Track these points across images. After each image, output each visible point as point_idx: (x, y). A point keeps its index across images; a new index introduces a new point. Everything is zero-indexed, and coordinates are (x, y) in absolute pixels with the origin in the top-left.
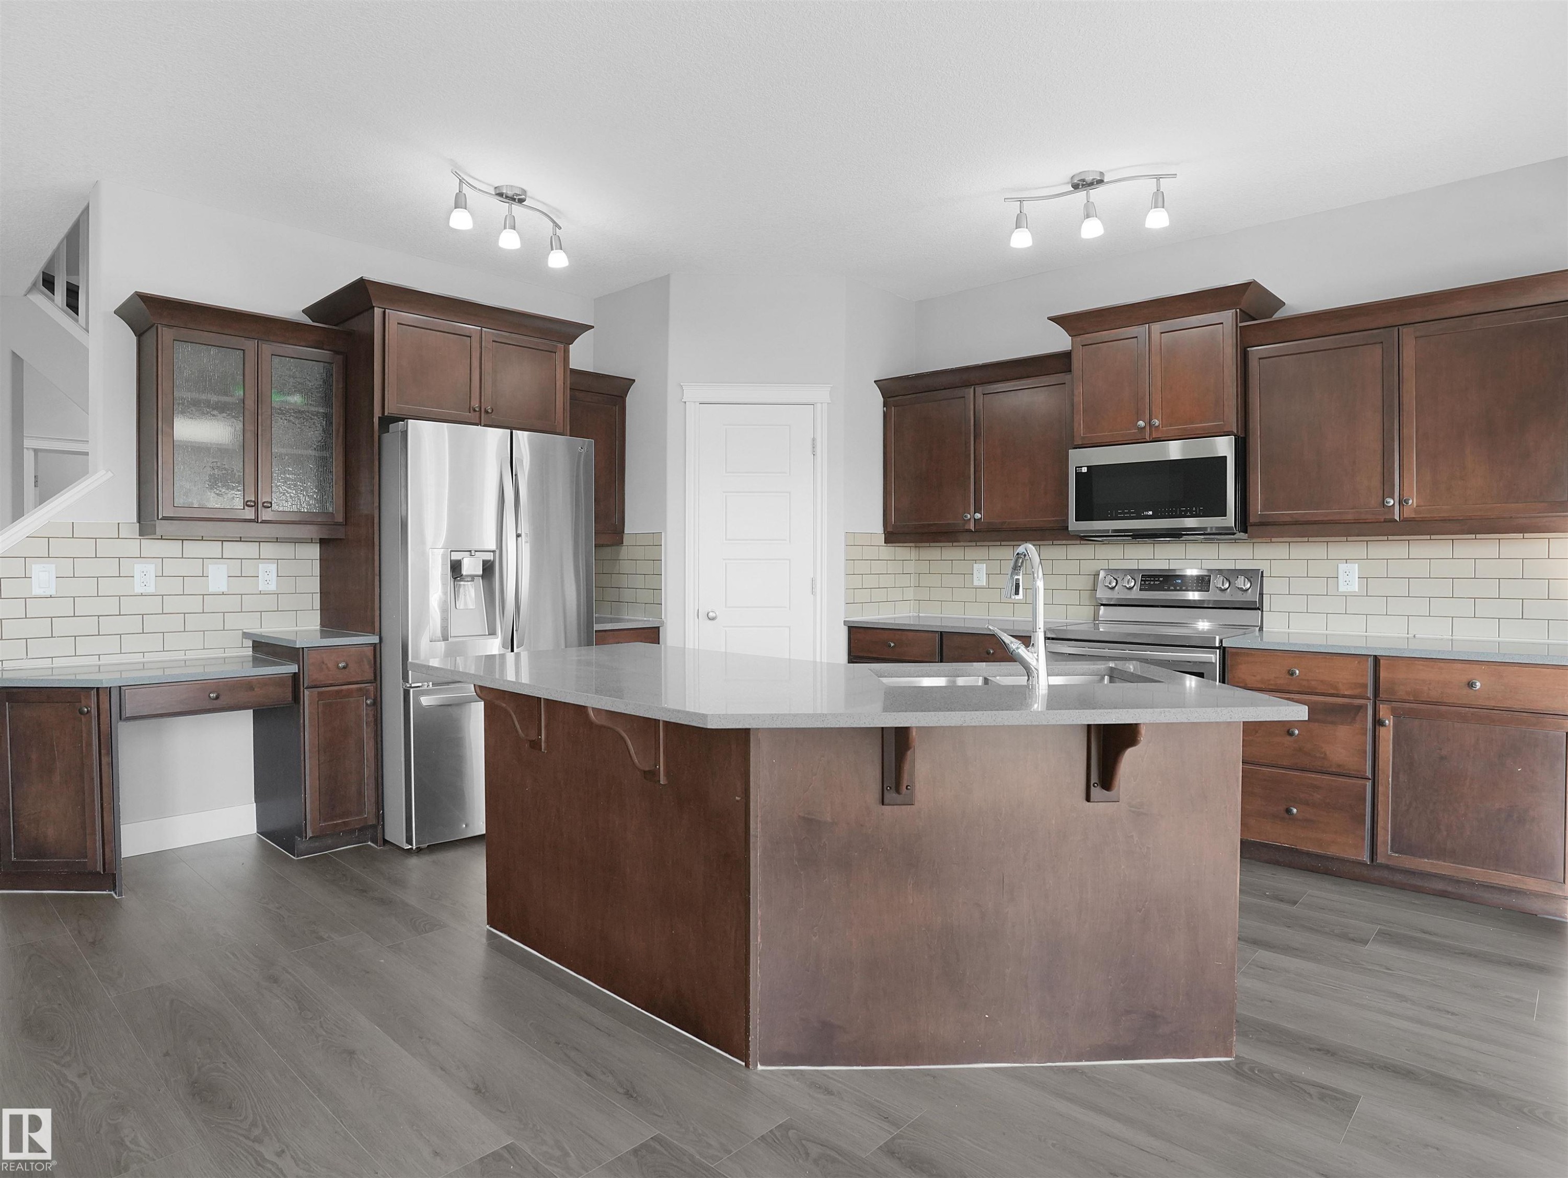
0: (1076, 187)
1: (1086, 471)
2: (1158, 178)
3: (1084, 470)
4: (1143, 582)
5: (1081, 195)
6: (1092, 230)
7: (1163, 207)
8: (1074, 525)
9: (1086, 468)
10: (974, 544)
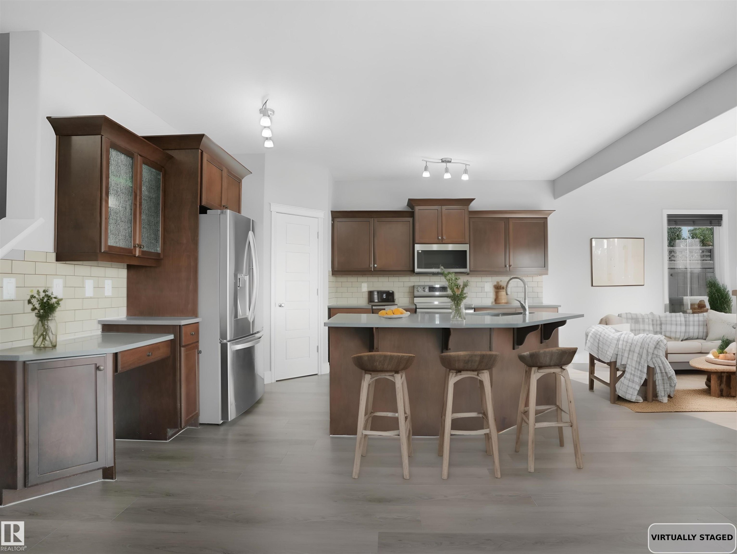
0: (443, 162)
1: (421, 252)
2: (466, 165)
3: (420, 252)
4: (429, 289)
5: (444, 164)
6: (447, 176)
7: (467, 174)
8: (417, 270)
9: (421, 251)
10: (372, 276)
